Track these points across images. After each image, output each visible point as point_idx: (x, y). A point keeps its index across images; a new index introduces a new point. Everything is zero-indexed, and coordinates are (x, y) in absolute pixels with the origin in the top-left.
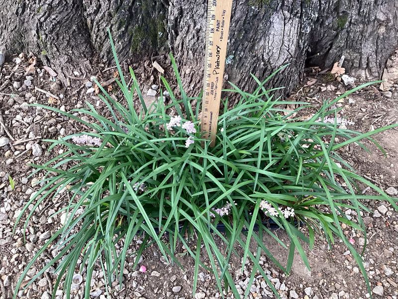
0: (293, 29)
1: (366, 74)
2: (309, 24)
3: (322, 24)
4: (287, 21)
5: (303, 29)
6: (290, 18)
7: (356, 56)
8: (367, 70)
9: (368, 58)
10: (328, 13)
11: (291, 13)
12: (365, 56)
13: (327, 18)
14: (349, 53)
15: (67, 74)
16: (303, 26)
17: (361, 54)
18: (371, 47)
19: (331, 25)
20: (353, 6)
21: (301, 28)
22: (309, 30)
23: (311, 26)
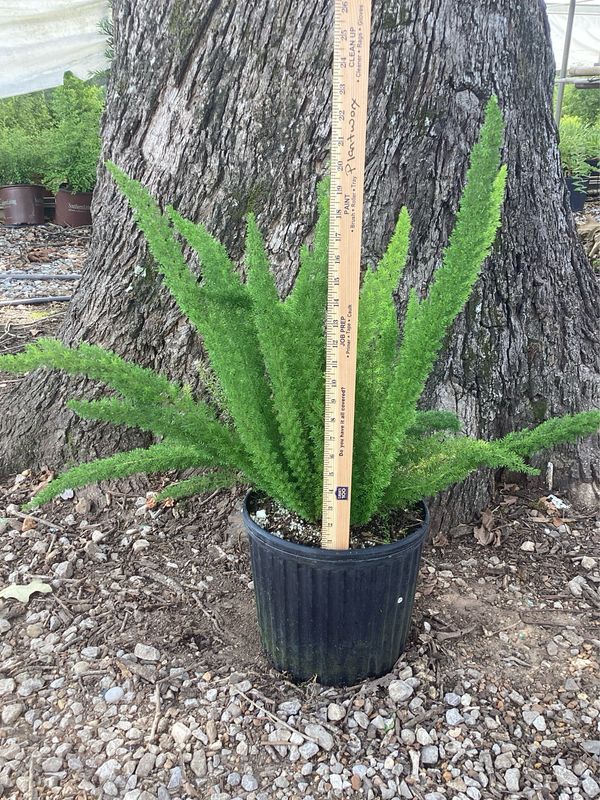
0: (469, 409)
1: (594, 491)
2: (492, 407)
3: (511, 410)
4: (459, 396)
5: (485, 414)
6: (464, 393)
7: (573, 463)
8: (594, 484)
9: (591, 466)
10: (516, 394)
11: (464, 387)
12: (586, 463)
13: (517, 403)
14: (560, 459)
15: (106, 489)
16: (483, 409)
17: (579, 460)
18: (592, 452)
19: (524, 414)
20: (550, 391)
21: (480, 411)
22: (492, 416)
23: (495, 411)
